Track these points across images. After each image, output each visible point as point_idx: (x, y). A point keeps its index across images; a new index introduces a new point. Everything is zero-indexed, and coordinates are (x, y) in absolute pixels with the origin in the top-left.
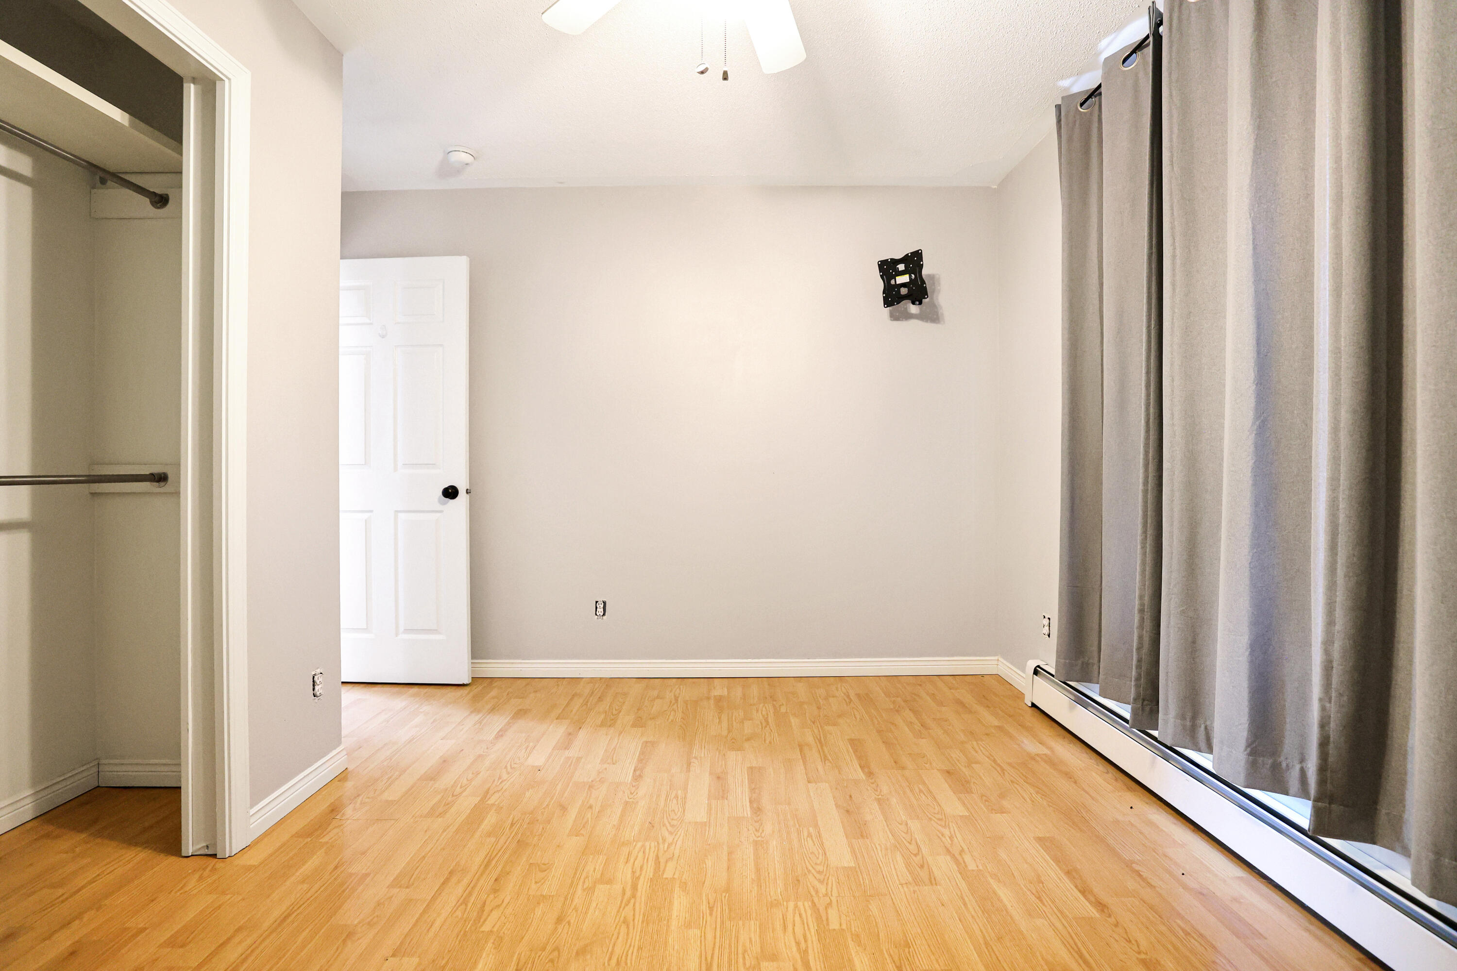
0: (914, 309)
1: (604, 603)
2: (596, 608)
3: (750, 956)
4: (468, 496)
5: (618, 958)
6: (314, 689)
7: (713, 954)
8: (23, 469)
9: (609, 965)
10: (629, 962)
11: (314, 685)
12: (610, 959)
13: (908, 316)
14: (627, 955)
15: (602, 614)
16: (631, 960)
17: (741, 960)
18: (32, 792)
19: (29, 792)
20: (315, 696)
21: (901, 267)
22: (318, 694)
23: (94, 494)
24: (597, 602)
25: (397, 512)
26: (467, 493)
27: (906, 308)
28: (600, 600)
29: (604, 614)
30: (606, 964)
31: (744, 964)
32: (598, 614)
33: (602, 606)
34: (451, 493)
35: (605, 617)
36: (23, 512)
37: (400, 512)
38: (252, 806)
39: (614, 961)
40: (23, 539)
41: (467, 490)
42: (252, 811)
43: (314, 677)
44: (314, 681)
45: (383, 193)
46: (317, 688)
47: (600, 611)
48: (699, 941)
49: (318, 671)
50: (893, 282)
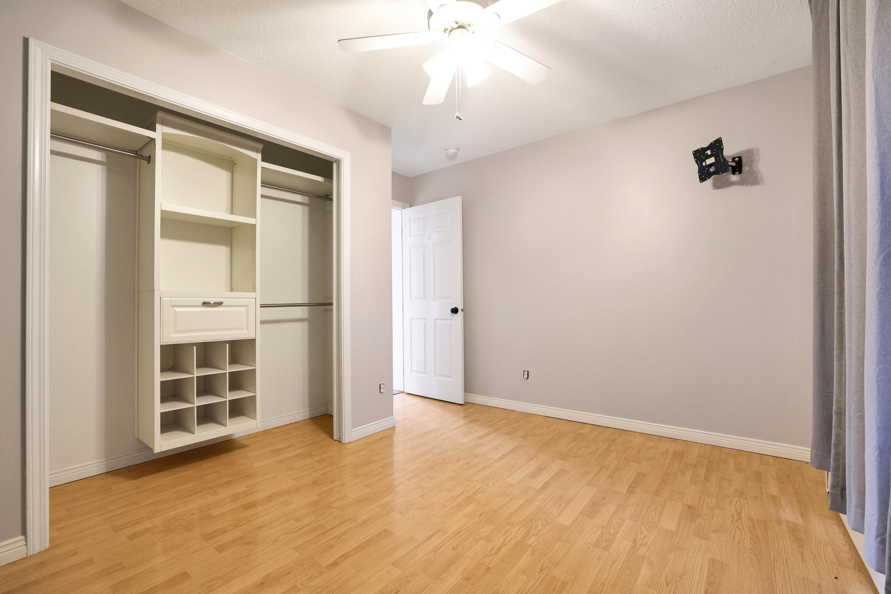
0: (734, 178)
1: (528, 372)
2: (524, 374)
4: (463, 312)
6: (380, 390)
8: (306, 301)
11: (380, 388)
13: (731, 184)
15: (527, 378)
18: (308, 410)
19: (308, 409)
20: (380, 393)
21: (709, 152)
22: (382, 392)
23: (326, 310)
24: (524, 371)
25: (435, 319)
26: (462, 311)
27: (728, 179)
28: (526, 370)
29: (528, 378)
32: (525, 377)
33: (527, 373)
34: (455, 311)
35: (528, 380)
36: (306, 316)
37: (437, 319)
38: (352, 428)
40: (306, 324)
41: (462, 309)
42: (353, 430)
43: (380, 385)
44: (380, 386)
45: (423, 175)
46: (381, 389)
47: (526, 376)
49: (382, 383)
50: (704, 164)
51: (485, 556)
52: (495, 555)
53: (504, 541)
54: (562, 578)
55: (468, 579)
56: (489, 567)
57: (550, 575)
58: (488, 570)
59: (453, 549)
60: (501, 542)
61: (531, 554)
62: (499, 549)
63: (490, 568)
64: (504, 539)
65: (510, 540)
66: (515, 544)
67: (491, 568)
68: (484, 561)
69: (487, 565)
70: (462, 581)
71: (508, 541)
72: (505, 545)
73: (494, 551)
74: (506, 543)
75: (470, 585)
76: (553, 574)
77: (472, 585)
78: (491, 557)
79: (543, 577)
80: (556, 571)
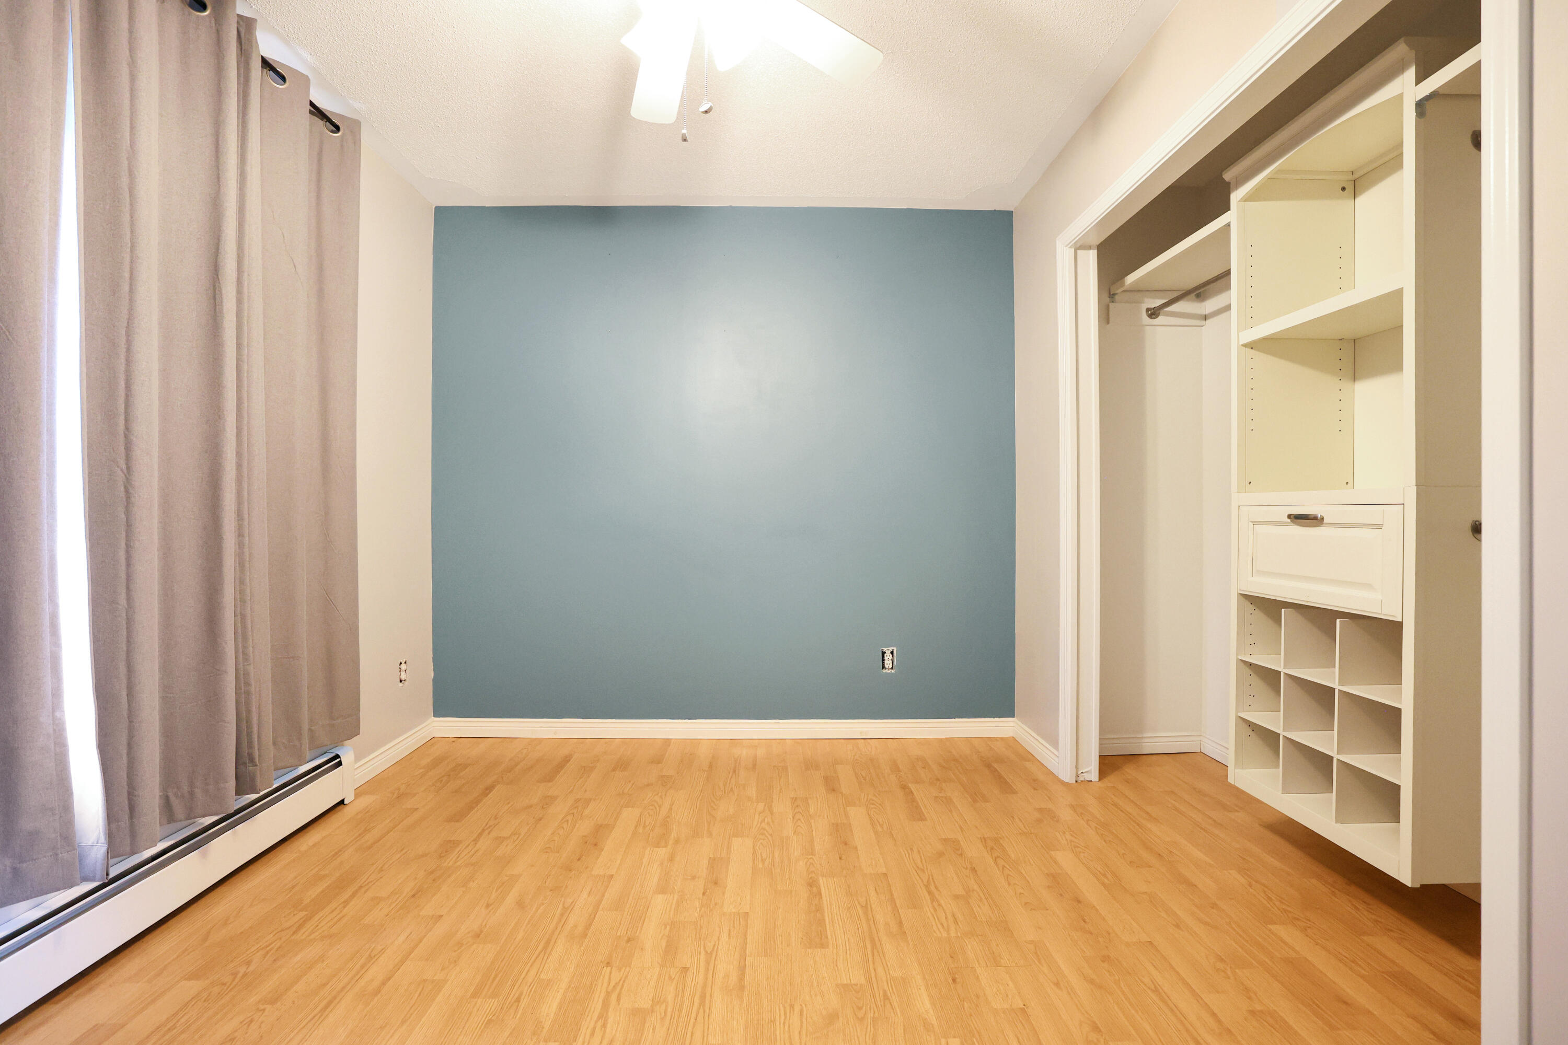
3: (658, 1014)
5: (794, 1010)
7: (697, 1015)
9: (801, 1005)
10: (782, 1009)
12: (802, 1011)
14: (785, 1014)
16: (779, 1010)
17: (669, 1010)
30: (804, 1005)
31: (666, 1006)
39: (797, 1009)
48: (710, 1030)
51: (624, 982)
52: (609, 991)
53: (604, 1026)
54: (480, 1000)
55: (629, 940)
56: (609, 968)
57: (501, 998)
58: (608, 963)
59: (685, 970)
60: (610, 1020)
61: (542, 1022)
62: (606, 1005)
63: (607, 967)
64: (608, 1030)
65: (592, 1034)
66: (580, 1029)
67: (605, 968)
68: (622, 973)
69: (613, 968)
70: (637, 934)
71: (597, 1030)
72: (599, 1017)
73: (614, 997)
74: (600, 1023)
75: (622, 934)
76: (496, 1002)
77: (620, 936)
78: (614, 984)
79: (515, 987)
80: (491, 1009)
